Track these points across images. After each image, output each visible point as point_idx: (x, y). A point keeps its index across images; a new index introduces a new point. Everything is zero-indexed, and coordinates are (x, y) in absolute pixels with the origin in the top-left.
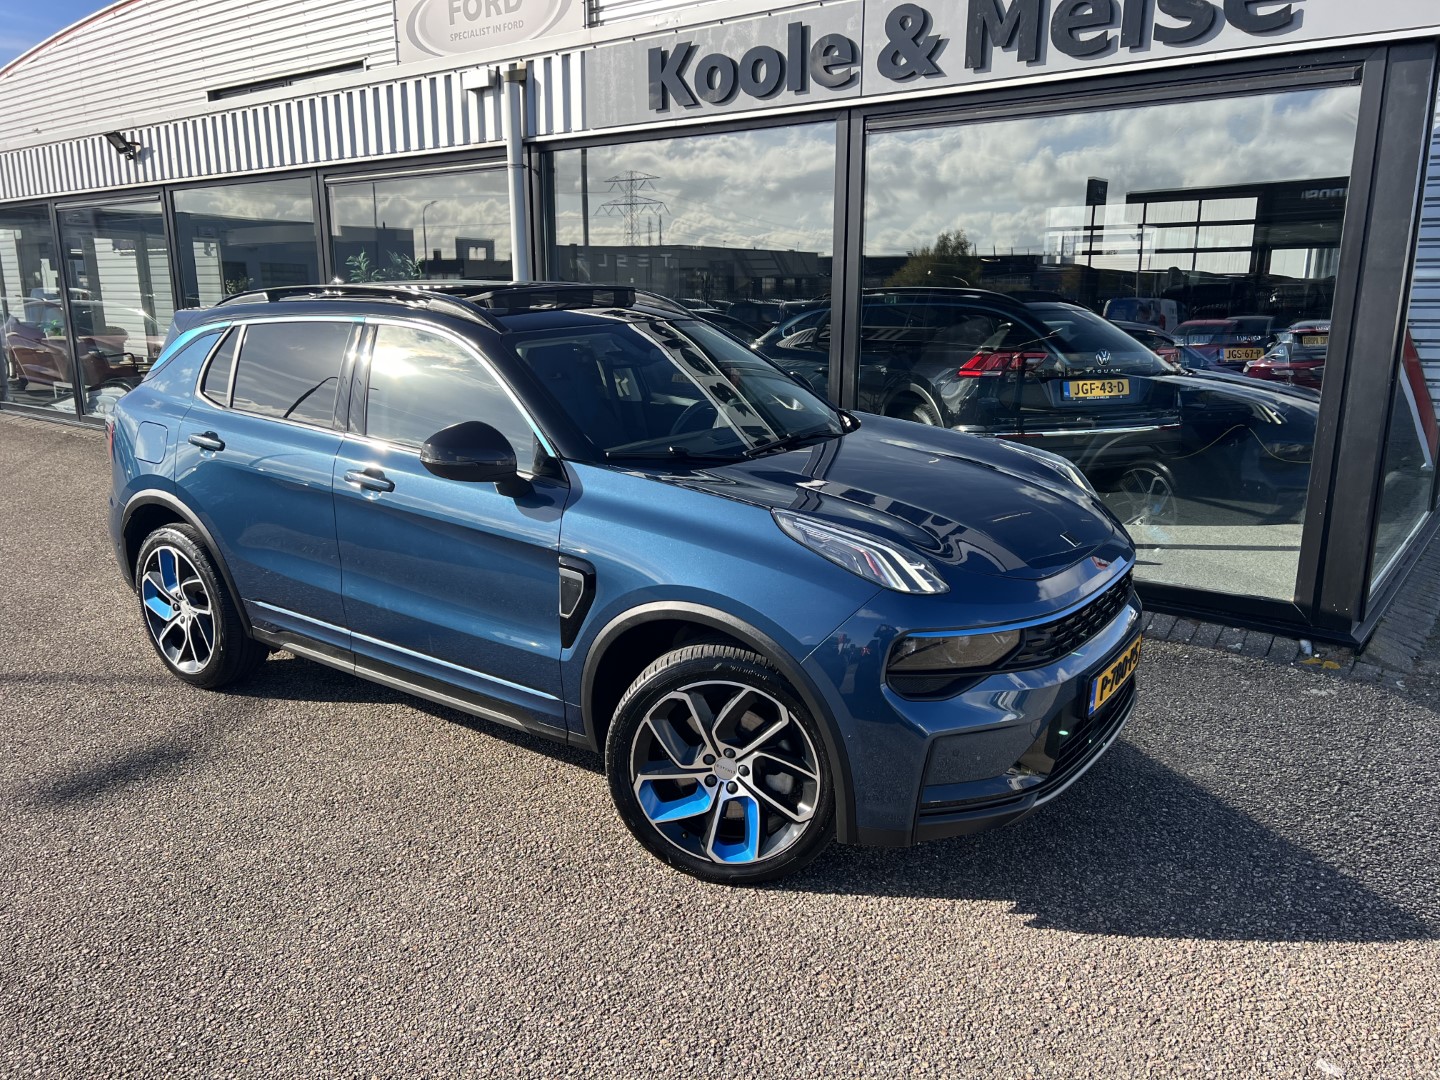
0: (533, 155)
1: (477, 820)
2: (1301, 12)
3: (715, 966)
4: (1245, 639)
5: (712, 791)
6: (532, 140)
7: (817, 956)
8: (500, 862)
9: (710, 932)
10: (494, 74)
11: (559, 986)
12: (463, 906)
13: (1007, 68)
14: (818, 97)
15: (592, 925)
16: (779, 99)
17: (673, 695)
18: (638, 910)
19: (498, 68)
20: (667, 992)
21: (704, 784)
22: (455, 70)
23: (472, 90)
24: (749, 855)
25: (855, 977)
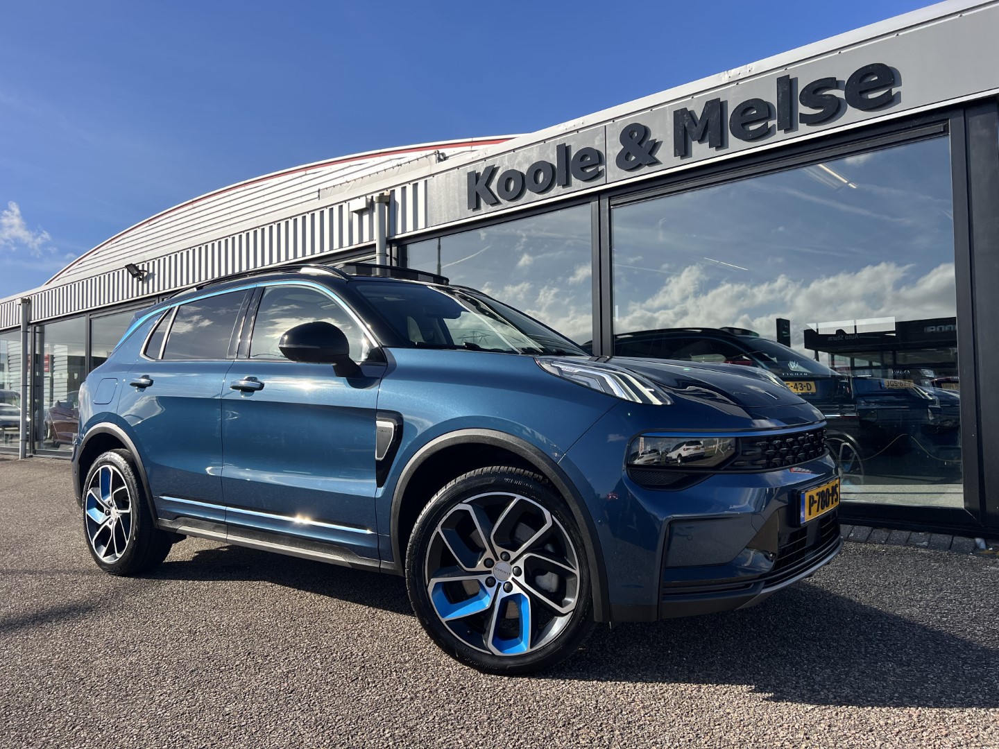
0: (393, 248)
2: (899, 93)
3: (490, 724)
4: (930, 539)
5: (491, 591)
6: (393, 238)
7: (579, 718)
8: (319, 664)
9: (487, 704)
10: (369, 201)
11: (352, 737)
12: (282, 689)
13: (703, 154)
14: (578, 187)
15: (387, 699)
16: (552, 192)
17: (460, 507)
18: (428, 691)
19: (372, 197)
20: (445, 740)
21: (485, 585)
22: (345, 201)
23: (356, 212)
24: (524, 647)
25: (612, 731)
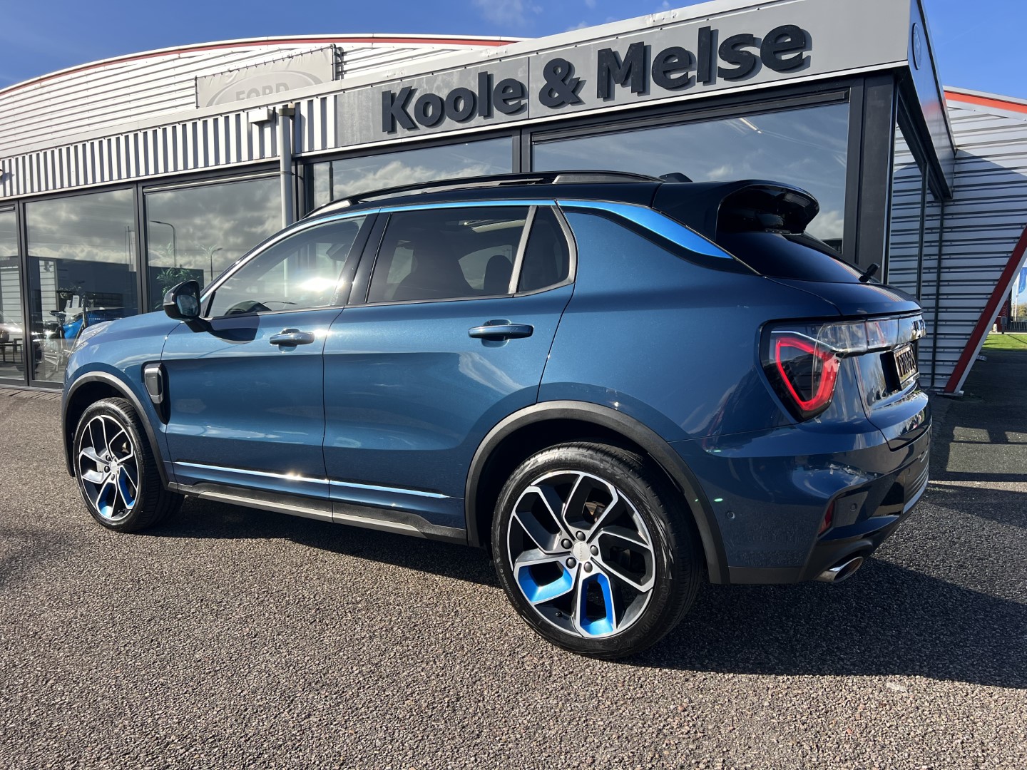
0: (299, 166)
1: (255, 585)
6: (299, 155)
10: (271, 112)
14: (500, 120)
16: (473, 123)
19: (274, 108)
22: (243, 110)
23: (256, 123)
